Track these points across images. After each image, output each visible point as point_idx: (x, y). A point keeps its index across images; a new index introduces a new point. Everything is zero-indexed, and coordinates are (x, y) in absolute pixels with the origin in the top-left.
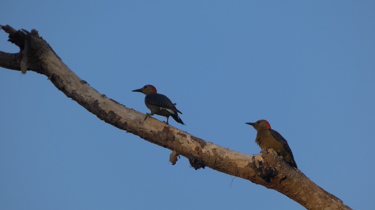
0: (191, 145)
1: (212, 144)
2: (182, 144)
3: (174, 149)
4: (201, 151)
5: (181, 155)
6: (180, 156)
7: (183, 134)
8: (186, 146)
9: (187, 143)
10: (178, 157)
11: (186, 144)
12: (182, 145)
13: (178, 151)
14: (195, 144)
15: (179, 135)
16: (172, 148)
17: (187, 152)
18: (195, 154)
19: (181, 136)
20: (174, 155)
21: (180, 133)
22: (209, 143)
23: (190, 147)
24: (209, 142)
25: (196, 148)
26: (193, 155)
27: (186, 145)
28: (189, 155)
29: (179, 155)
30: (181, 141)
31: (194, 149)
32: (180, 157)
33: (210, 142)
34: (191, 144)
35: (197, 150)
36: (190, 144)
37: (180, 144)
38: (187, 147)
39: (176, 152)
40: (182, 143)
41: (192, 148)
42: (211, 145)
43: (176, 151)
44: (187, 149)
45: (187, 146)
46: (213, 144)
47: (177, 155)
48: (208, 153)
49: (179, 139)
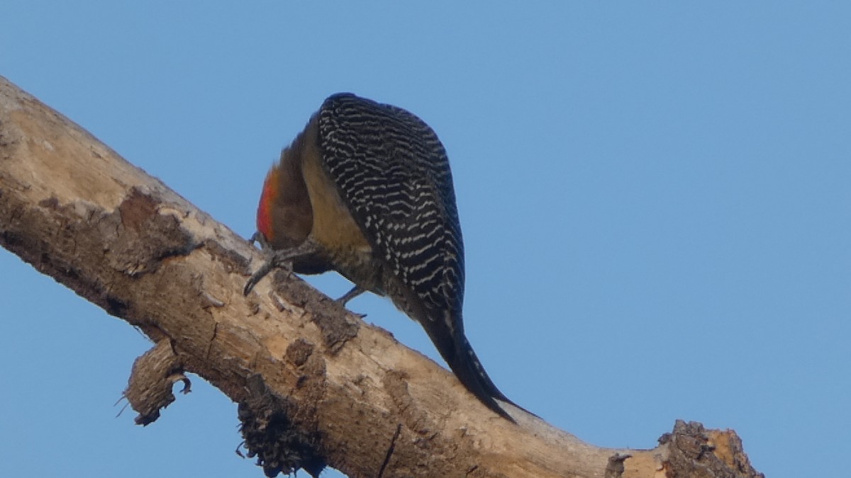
0: (269, 327)
1: (388, 342)
2: (213, 310)
3: (166, 334)
4: (321, 373)
5: (201, 375)
6: (193, 377)
7: (232, 252)
8: (239, 329)
9: (247, 312)
10: (178, 386)
11: (239, 315)
12: (217, 316)
13: (185, 350)
14: (291, 324)
15: (204, 256)
16: (156, 326)
17: (238, 361)
18: (283, 382)
19: (218, 264)
20: (156, 366)
21: (217, 245)
22: (375, 336)
23: (259, 335)
24: (372, 327)
25: (291, 349)
26: (268, 384)
27: (236, 322)
28: (245, 382)
29: (186, 373)
30: (213, 293)
31: (278, 356)
32: (187, 382)
33: (381, 330)
34: (267, 317)
35: (299, 363)
36: (261, 317)
37: (207, 307)
38: (243, 336)
39: (171, 353)
40: (217, 306)
41: (271, 344)
42: (385, 348)
43: (173, 342)
44: (238, 342)
45: (244, 327)
46: (397, 342)
47: (177, 370)
48: (356, 388)
49: (201, 277)
